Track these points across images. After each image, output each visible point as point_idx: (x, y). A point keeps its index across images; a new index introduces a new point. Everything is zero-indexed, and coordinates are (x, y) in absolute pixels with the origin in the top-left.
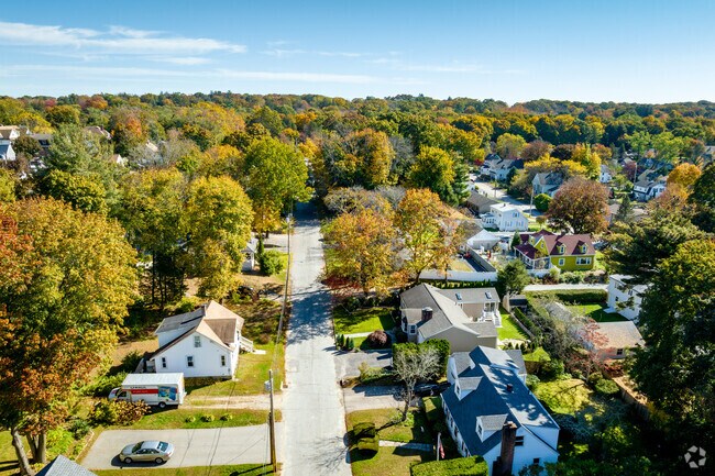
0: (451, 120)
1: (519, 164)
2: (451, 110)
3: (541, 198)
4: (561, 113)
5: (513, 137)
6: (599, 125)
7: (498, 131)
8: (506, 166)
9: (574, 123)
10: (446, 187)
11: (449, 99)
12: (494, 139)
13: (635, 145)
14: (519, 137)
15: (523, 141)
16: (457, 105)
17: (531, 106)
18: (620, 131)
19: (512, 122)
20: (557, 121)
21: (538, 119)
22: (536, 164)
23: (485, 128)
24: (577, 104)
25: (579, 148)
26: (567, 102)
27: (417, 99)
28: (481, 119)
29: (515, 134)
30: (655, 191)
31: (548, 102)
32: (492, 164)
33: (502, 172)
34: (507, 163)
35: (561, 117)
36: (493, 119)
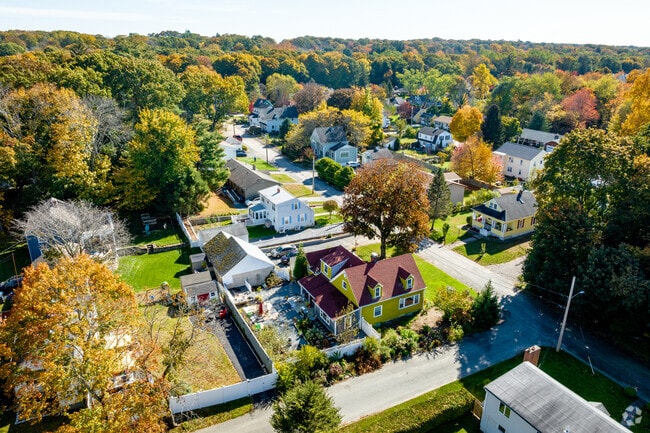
0: (214, 59)
1: (293, 113)
2: (217, 48)
3: (325, 164)
4: (327, 50)
5: (283, 77)
6: (366, 62)
7: (267, 71)
8: (277, 116)
9: (342, 60)
10: (189, 172)
11: (218, 36)
12: (263, 80)
13: (406, 83)
14: (289, 78)
15: (294, 81)
16: (224, 42)
17: (298, 42)
18: (385, 67)
19: (281, 60)
20: (325, 59)
21: (306, 56)
22: (312, 115)
23: (252, 68)
24: (339, 41)
25: (358, 93)
26: (329, 38)
27: (183, 36)
28: (247, 58)
29: (285, 74)
30: (441, 139)
31: (313, 38)
32: (262, 112)
33: (274, 123)
34: (278, 112)
35: (328, 54)
36: (260, 58)
